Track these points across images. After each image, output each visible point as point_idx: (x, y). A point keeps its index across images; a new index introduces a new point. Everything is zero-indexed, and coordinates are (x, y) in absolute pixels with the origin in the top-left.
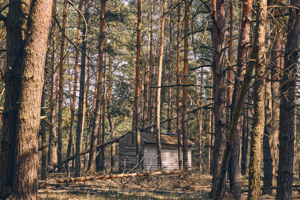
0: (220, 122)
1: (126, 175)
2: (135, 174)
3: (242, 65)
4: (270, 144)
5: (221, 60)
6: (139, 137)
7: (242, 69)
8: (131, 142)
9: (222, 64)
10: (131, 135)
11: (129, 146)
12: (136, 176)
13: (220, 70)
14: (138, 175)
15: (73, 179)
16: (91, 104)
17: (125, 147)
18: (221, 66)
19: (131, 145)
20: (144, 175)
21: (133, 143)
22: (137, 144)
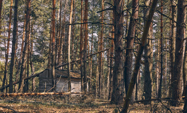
0: (119, 48)
1: (46, 93)
2: (53, 93)
3: (136, 8)
4: (150, 70)
5: (120, 4)
6: (54, 71)
7: (136, 10)
8: (47, 76)
9: (121, 6)
10: (48, 71)
11: (46, 79)
12: (53, 94)
13: (120, 11)
14: (54, 94)
15: (8, 94)
16: (18, 56)
17: (43, 80)
18: (121, 8)
19: (48, 78)
20: (59, 94)
21: (49, 77)
22: (52, 75)
